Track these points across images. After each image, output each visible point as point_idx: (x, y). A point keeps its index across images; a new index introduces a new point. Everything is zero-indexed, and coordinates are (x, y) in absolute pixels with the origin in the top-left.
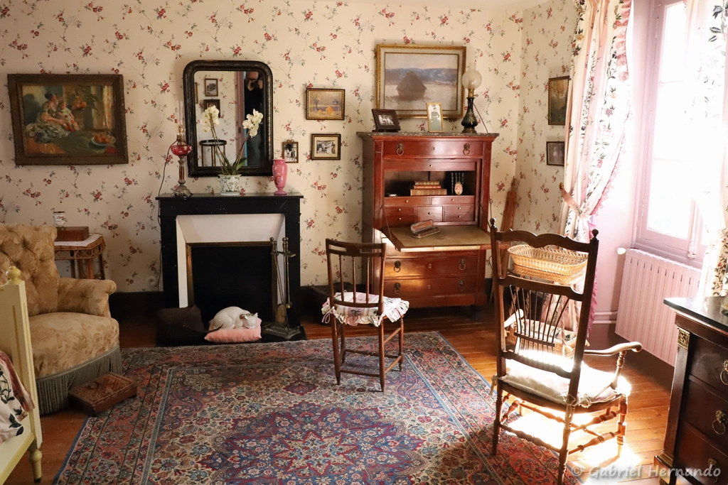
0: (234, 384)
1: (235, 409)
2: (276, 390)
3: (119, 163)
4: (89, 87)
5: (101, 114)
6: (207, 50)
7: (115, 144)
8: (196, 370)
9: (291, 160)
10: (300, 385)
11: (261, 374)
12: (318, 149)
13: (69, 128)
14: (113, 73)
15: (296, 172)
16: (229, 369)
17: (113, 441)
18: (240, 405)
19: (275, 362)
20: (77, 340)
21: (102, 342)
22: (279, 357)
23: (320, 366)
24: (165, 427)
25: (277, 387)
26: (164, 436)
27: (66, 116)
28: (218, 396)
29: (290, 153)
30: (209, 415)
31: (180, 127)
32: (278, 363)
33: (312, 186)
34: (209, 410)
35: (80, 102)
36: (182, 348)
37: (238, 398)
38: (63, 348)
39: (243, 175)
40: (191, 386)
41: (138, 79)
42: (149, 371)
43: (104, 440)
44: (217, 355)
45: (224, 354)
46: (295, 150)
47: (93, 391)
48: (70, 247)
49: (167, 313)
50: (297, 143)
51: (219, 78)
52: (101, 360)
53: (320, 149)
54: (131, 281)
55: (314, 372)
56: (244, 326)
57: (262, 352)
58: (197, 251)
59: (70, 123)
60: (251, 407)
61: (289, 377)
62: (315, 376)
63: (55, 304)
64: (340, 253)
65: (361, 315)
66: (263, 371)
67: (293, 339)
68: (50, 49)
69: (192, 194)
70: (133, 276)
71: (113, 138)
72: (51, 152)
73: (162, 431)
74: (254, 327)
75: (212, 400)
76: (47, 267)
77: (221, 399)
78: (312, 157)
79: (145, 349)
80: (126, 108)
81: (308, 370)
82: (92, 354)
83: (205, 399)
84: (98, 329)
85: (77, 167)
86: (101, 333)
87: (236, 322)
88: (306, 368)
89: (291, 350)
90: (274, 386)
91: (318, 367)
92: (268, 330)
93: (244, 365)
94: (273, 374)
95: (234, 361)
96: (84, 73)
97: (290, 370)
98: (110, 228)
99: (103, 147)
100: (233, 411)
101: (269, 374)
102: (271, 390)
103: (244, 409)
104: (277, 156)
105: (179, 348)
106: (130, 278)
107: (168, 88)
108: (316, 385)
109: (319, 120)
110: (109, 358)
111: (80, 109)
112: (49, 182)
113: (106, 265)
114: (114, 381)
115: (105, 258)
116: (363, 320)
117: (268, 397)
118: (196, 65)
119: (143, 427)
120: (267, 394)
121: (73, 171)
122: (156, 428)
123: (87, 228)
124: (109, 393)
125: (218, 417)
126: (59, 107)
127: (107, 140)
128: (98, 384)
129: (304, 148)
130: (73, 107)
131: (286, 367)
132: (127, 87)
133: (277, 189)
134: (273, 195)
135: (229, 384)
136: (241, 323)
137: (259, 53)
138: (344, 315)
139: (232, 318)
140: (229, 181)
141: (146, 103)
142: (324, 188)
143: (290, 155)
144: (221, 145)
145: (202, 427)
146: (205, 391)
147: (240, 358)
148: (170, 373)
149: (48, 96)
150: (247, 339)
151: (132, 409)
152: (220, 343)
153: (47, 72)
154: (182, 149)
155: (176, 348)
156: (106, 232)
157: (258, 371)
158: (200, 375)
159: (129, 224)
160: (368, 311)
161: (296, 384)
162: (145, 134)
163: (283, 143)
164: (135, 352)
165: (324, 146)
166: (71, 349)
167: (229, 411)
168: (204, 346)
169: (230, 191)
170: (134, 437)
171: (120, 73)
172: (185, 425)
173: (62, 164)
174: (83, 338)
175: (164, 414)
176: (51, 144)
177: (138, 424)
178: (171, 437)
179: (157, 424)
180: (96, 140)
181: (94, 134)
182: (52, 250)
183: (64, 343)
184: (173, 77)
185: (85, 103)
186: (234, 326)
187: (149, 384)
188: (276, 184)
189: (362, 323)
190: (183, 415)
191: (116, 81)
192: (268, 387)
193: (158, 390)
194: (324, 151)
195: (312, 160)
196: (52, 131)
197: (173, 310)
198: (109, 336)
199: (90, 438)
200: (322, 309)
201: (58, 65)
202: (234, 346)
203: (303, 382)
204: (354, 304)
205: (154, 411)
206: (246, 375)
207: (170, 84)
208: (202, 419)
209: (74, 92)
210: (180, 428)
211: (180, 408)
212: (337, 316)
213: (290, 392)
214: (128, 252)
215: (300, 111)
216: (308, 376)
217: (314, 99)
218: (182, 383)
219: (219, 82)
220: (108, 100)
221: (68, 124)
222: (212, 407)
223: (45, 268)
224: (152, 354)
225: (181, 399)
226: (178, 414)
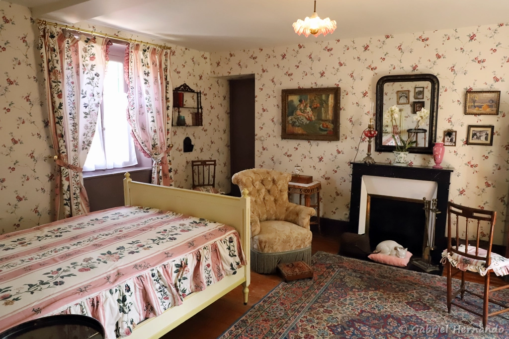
0: (374, 289)
1: (366, 304)
2: (400, 302)
3: (333, 140)
4: (322, 95)
5: (326, 112)
6: (394, 69)
7: (333, 129)
8: (354, 274)
9: (450, 144)
10: (418, 304)
11: (395, 289)
12: (473, 137)
13: (309, 119)
14: (336, 86)
15: (453, 153)
16: (375, 279)
17: (289, 298)
18: (370, 303)
19: (409, 284)
20: (285, 238)
21: (299, 242)
22: (414, 282)
23: (442, 296)
24: (319, 301)
25: (401, 300)
26: (316, 305)
27: (308, 112)
28: (359, 293)
29: (450, 139)
30: (348, 302)
31: (371, 119)
32: (411, 285)
33: (465, 164)
34: (350, 299)
35: (316, 104)
36: (352, 259)
37: (371, 299)
38: (277, 240)
39: (410, 152)
40: (346, 283)
41: (349, 90)
42: (326, 267)
43: (284, 296)
44: (372, 269)
45: (376, 270)
46: (454, 137)
47: (289, 268)
48: (299, 186)
49: (348, 235)
50: (456, 132)
51: (425, 86)
52: (297, 252)
53: (475, 137)
54: (335, 213)
55: (434, 299)
56: (396, 255)
57: (403, 275)
58: (375, 200)
59: (310, 116)
60: (376, 306)
61: (413, 296)
62: (434, 301)
63: (283, 217)
64: (458, 214)
65: (471, 264)
66: (397, 287)
67: (431, 273)
68: (303, 75)
69: (375, 163)
70: (336, 209)
71: (332, 125)
72: (299, 132)
73: (316, 302)
74: (403, 257)
75: (354, 294)
76: (282, 195)
77: (360, 295)
78: (467, 143)
79: (331, 254)
80: (341, 107)
81: (430, 296)
82: (292, 248)
83: (350, 293)
84: (298, 234)
85: (311, 141)
86: (299, 237)
87: (392, 251)
88: (429, 294)
89: (425, 280)
90: (399, 299)
91: (440, 296)
92: (415, 262)
93: (386, 280)
94: (403, 291)
95: (381, 275)
96: (320, 87)
97: (416, 292)
98: (326, 179)
99: (326, 130)
100: (363, 305)
101: (400, 290)
102: (396, 301)
103: (371, 306)
104: (439, 140)
105: (350, 259)
106: (334, 211)
107: (367, 95)
108: (431, 307)
109: (475, 114)
110: (303, 252)
111: (316, 108)
112: (297, 149)
113: (322, 200)
114: (301, 266)
115: (321, 195)
116: (471, 268)
117: (391, 304)
118: (385, 79)
119: (308, 296)
120: (392, 303)
121: (309, 144)
122: (315, 298)
123: (312, 177)
124: (296, 272)
125: (352, 305)
126: (305, 107)
127: (329, 126)
128: (293, 265)
129: (461, 135)
130: (313, 107)
131: (415, 289)
132: (342, 94)
133: (435, 164)
134: (432, 168)
135: (370, 288)
136: (395, 252)
137: (431, 68)
138: (457, 260)
139: (389, 248)
140: (399, 156)
141: (353, 104)
142: (476, 166)
143: (449, 140)
144: (423, 132)
145: (340, 308)
146: (353, 287)
147: (385, 275)
148: (337, 271)
149: (300, 101)
150: (396, 265)
151: (306, 285)
152: (378, 262)
153: (301, 87)
154: (371, 133)
155: (348, 258)
156: (323, 181)
157: (393, 286)
158: (355, 278)
159: (337, 178)
160: (477, 262)
161: (417, 303)
162: (351, 123)
163: (445, 132)
164: (325, 255)
165: (478, 134)
166: (281, 241)
167: (361, 305)
168: (366, 262)
169: (399, 162)
170: (300, 300)
171: (339, 86)
172: (330, 303)
173: (304, 139)
174: (289, 237)
175: (322, 293)
176: (300, 128)
177: (306, 294)
178: (319, 307)
179: (316, 297)
180: (323, 126)
181: (322, 122)
182: (287, 187)
183: (278, 238)
184: (371, 87)
185: (319, 105)
186: (389, 253)
187: (323, 274)
188: (435, 160)
189: (470, 270)
190: (332, 297)
191: (336, 91)
192: (395, 297)
193: (326, 279)
194: (478, 138)
195: (468, 144)
196: (301, 121)
197: (353, 235)
198: (304, 240)
199: (278, 293)
200: (442, 253)
201: (307, 83)
202: (386, 266)
203: (422, 303)
204: (465, 254)
205: (318, 290)
206: (384, 286)
207: (368, 92)
208: (342, 303)
209: (313, 98)
210: (327, 304)
211: (333, 292)
212: (450, 260)
213: (408, 306)
214: (334, 195)
215: (461, 108)
216: (428, 300)
217: (472, 99)
218: (341, 279)
219: (425, 89)
220: (331, 103)
221: (309, 117)
222: (352, 298)
223: (281, 196)
224: (333, 257)
225: (336, 288)
226: (330, 296)
